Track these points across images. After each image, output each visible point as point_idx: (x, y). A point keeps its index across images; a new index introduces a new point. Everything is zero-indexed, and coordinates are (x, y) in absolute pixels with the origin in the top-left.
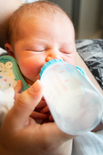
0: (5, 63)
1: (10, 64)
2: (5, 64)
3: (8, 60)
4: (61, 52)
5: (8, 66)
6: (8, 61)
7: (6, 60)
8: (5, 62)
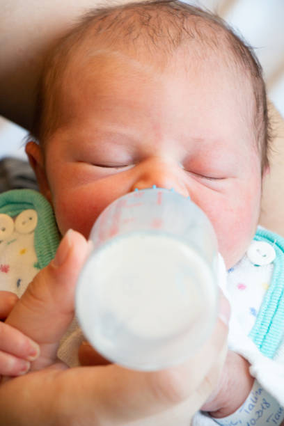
0: (18, 215)
1: (31, 219)
2: (14, 218)
3: (25, 206)
4: (190, 174)
5: (24, 223)
6: (25, 209)
7: (19, 206)
8: (18, 212)
